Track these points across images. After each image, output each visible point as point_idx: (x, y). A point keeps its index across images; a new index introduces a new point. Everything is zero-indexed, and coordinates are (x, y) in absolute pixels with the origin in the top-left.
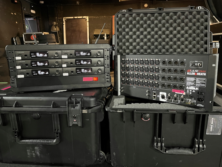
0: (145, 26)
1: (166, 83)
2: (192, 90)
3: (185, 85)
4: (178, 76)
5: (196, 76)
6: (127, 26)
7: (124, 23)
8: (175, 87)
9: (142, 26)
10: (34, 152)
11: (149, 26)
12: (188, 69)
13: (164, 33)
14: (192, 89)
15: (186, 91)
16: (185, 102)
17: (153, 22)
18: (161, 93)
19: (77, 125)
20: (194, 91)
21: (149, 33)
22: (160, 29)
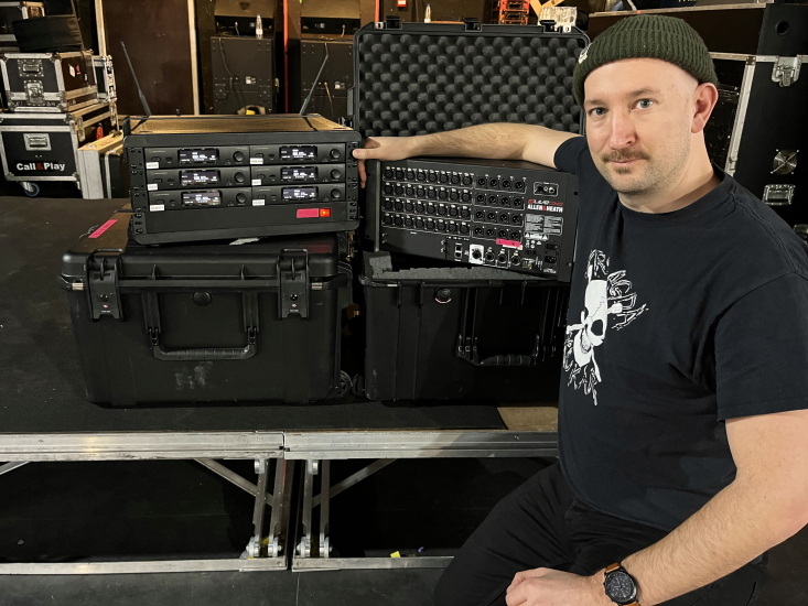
0: (432, 68)
1: (484, 224)
2: (536, 241)
3: (523, 229)
4: (510, 210)
5: (544, 213)
6: (387, 67)
7: (377, 57)
8: (502, 234)
9: (424, 68)
10: (193, 379)
11: (442, 69)
12: (530, 197)
13: (478, 89)
14: (536, 237)
15: (524, 243)
16: (521, 265)
17: (452, 60)
18: (473, 247)
19: (298, 315)
20: (539, 243)
21: (442, 88)
22: (469, 79)
